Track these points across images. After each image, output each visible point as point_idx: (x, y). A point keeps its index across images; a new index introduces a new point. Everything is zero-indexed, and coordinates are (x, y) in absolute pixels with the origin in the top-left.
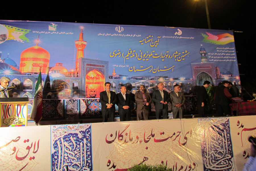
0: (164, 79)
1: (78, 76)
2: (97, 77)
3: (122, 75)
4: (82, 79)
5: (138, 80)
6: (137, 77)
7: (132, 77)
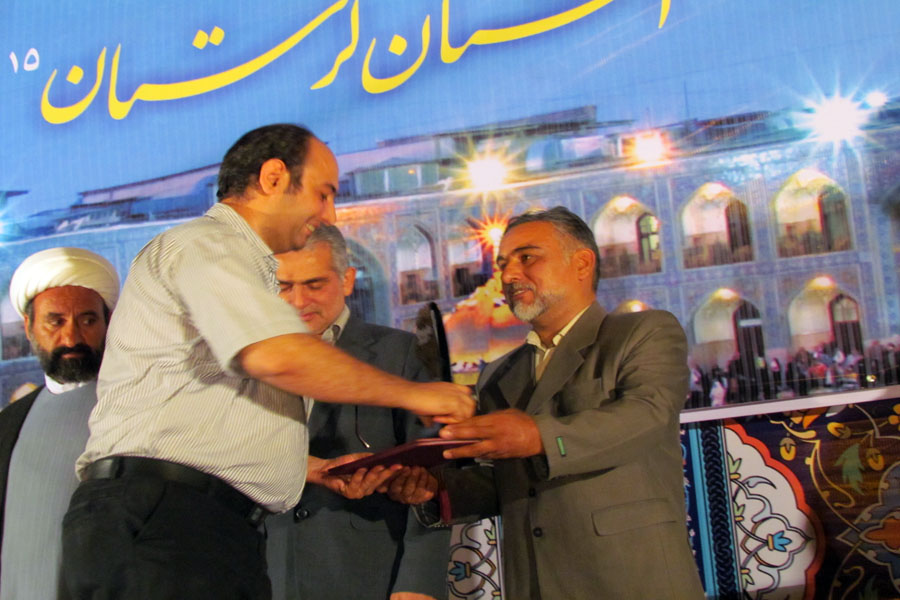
0: (534, 163)
5: (146, 224)
6: (142, 183)
7: (85, 194)
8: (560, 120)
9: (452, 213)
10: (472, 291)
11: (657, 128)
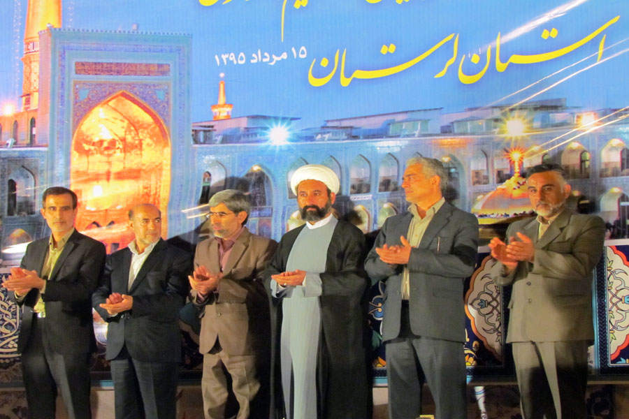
0: (537, 124)
1: (32, 137)
2: (129, 138)
3: (264, 117)
4: (57, 156)
5: (358, 141)
6: (355, 118)
7: (328, 121)
8: (549, 104)
9: (497, 145)
10: (504, 181)
11: (593, 111)
